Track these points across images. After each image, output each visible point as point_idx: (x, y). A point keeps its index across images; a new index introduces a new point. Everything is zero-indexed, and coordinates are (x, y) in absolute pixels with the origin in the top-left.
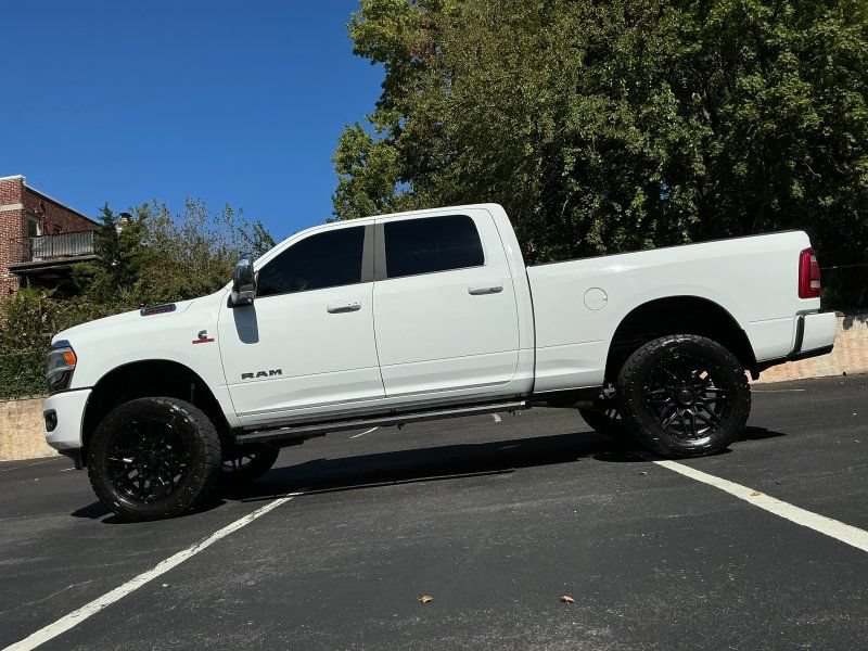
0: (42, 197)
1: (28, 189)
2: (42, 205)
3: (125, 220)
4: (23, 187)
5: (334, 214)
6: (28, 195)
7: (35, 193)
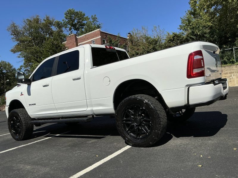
0: (106, 33)
1: (102, 32)
2: (106, 35)
3: (129, 35)
4: (100, 32)
5: (182, 23)
6: (102, 33)
7: (105, 33)
